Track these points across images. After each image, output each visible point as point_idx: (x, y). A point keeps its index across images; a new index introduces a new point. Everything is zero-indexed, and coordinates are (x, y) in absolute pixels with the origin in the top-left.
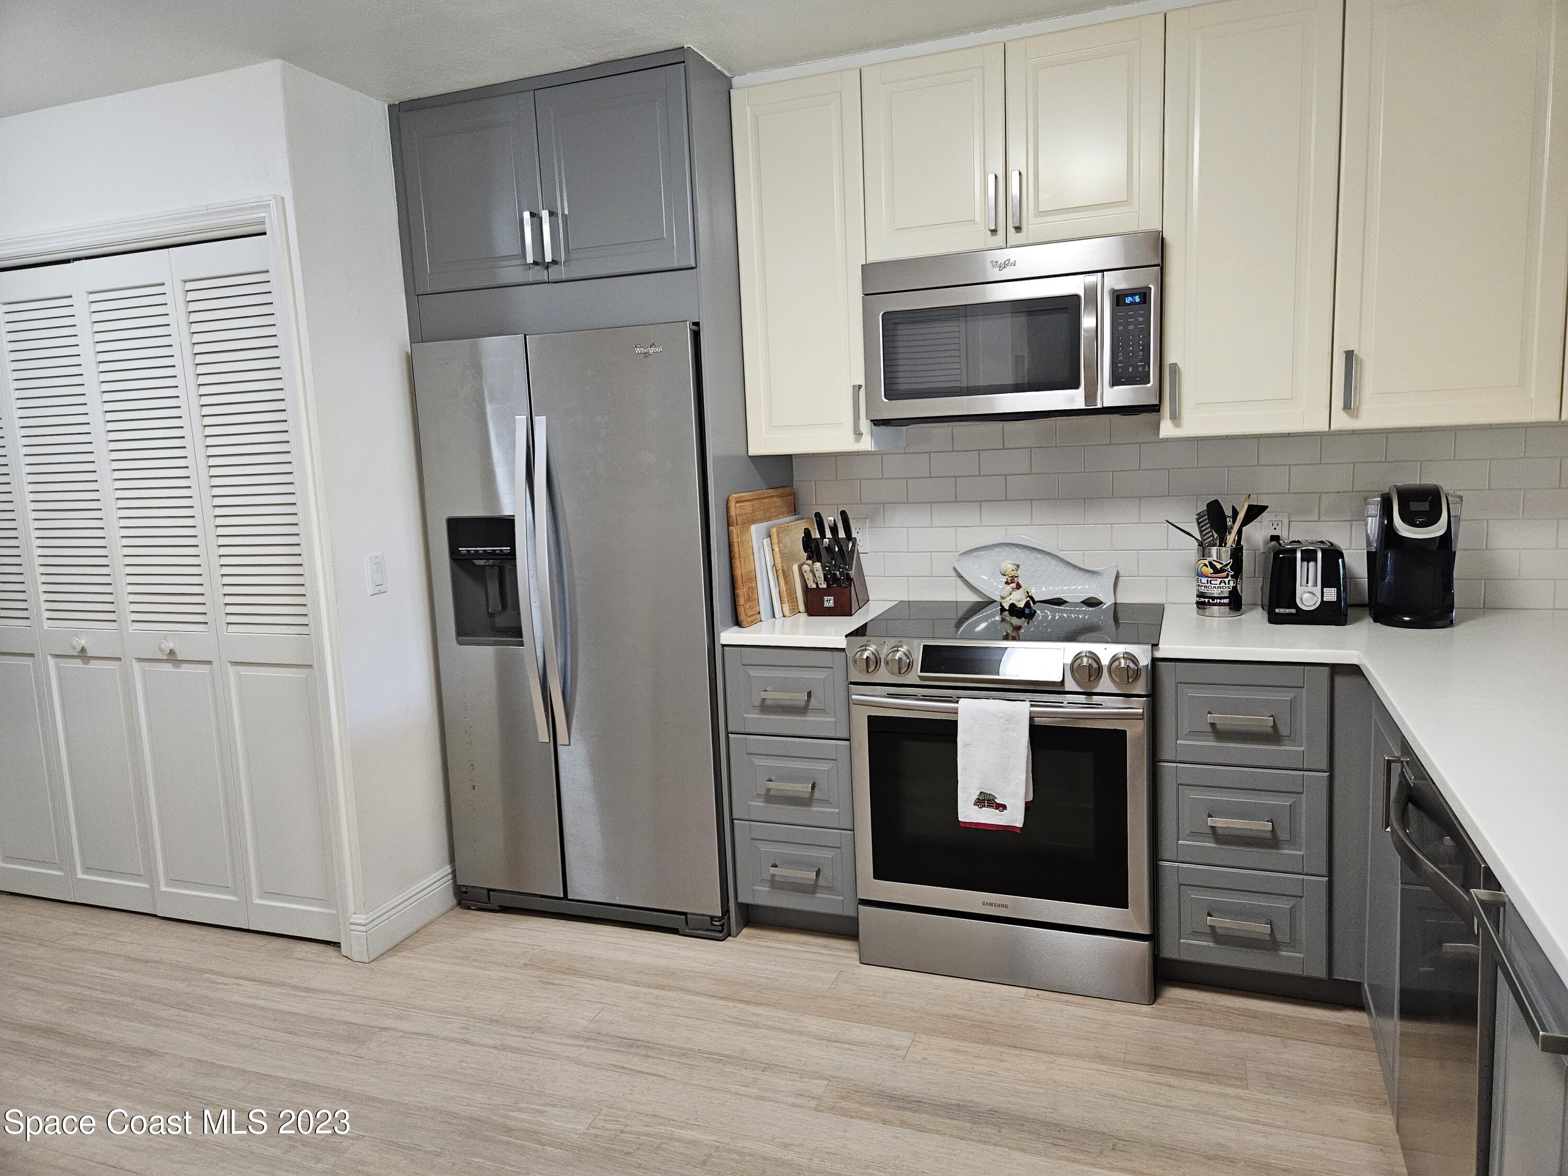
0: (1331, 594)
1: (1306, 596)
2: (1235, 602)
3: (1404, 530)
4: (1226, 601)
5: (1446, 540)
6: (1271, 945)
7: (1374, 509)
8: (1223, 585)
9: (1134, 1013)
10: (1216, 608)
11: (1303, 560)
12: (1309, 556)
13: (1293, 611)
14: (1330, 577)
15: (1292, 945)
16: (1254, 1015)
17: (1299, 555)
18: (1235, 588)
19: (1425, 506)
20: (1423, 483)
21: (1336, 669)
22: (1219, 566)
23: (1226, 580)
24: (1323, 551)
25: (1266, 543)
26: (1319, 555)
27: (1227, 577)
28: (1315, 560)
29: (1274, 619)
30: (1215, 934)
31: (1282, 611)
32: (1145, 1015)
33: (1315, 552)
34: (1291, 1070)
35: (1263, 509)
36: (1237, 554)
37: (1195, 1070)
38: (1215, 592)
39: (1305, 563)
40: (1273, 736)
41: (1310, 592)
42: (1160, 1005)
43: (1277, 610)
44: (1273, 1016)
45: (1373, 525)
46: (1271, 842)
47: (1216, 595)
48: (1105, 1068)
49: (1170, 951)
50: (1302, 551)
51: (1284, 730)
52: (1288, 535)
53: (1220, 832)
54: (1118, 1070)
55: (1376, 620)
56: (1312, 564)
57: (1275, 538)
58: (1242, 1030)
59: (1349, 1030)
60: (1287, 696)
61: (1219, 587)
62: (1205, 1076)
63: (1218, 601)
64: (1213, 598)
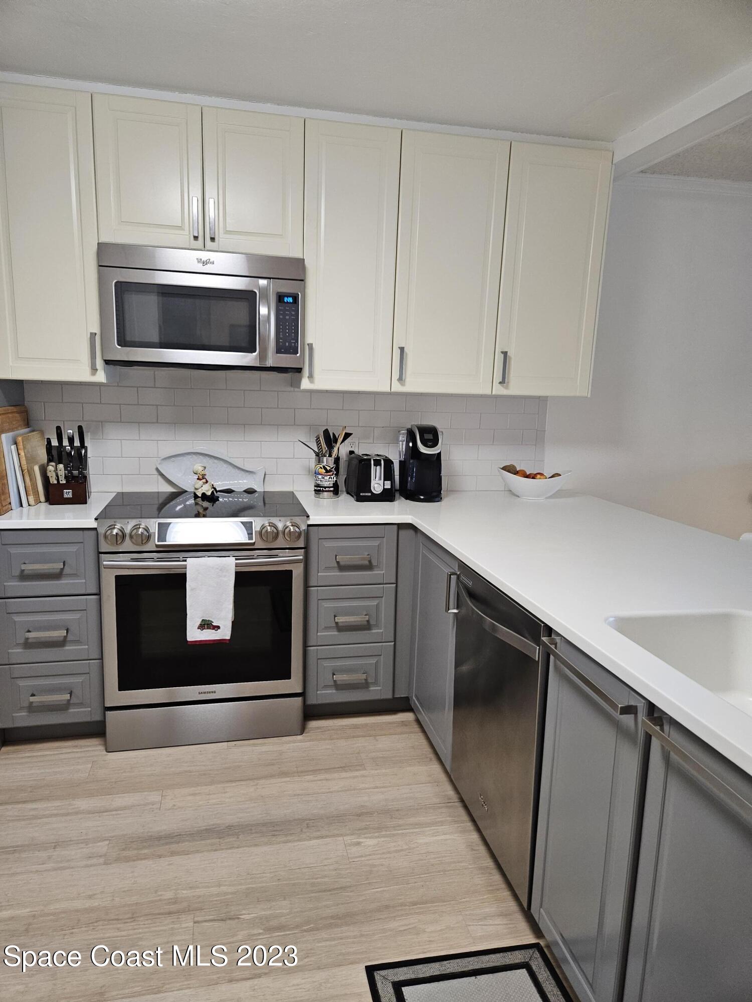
0: (388, 485)
1: (376, 485)
2: (336, 490)
3: (423, 449)
4: (332, 489)
5: (439, 454)
6: (365, 685)
7: (403, 438)
8: (330, 479)
9: (294, 742)
10: (325, 493)
11: (374, 465)
12: (377, 463)
13: (370, 494)
14: (388, 475)
15: (376, 683)
16: (356, 727)
17: (372, 462)
18: (336, 481)
19: (430, 437)
20: (422, 423)
21: (401, 526)
22: (328, 468)
23: (332, 477)
24: (384, 460)
25: (347, 456)
26: (382, 462)
27: (332, 475)
28: (380, 465)
29: (360, 499)
30: (338, 686)
31: (364, 494)
32: (301, 741)
33: (380, 460)
34: (384, 753)
35: (351, 434)
36: (337, 460)
37: (337, 766)
38: (326, 484)
39: (375, 467)
40: (369, 567)
41: (378, 484)
42: (307, 733)
43: (361, 494)
44: (366, 725)
45: (402, 446)
46: (367, 627)
47: (326, 486)
48: (288, 779)
49: (312, 700)
50: (374, 460)
51: (374, 563)
52: (360, 451)
53: (340, 624)
54: (296, 779)
55: (406, 499)
56: (378, 467)
57: (352, 452)
58: (354, 737)
59: (403, 724)
60: (376, 543)
61: (328, 481)
62: (343, 768)
63: (328, 489)
64: (325, 488)
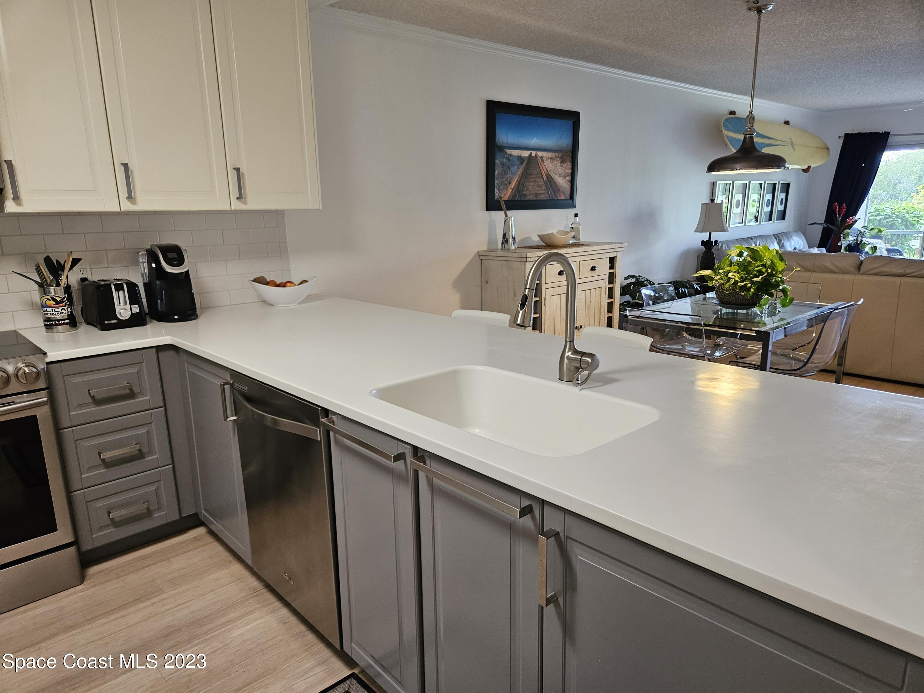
0: (136, 309)
1: (122, 311)
2: (73, 322)
3: (169, 269)
4: (68, 321)
5: (187, 272)
6: (149, 513)
7: (143, 259)
8: (63, 311)
9: (75, 593)
10: (60, 327)
11: (116, 290)
12: (119, 288)
13: (116, 321)
14: (134, 298)
15: (159, 509)
16: (145, 557)
17: (113, 287)
18: (71, 312)
19: (174, 255)
20: (162, 243)
21: (159, 349)
22: (59, 299)
23: (65, 308)
24: (126, 284)
25: (78, 283)
26: (125, 286)
27: (65, 306)
28: (123, 290)
29: (105, 328)
30: (115, 524)
31: (109, 322)
32: (83, 590)
33: (122, 285)
34: (181, 572)
35: (80, 260)
36: (68, 289)
37: (131, 600)
38: (58, 317)
39: (117, 292)
40: (132, 395)
41: (123, 309)
42: (87, 581)
43: (106, 322)
44: (156, 552)
45: (144, 267)
46: (140, 455)
47: (59, 319)
48: (76, 631)
49: (87, 546)
50: (114, 285)
51: (136, 390)
52: (95, 276)
53: (107, 460)
54: (87, 627)
55: (159, 321)
56: (121, 292)
57: (83, 280)
58: (144, 567)
59: (196, 539)
60: (134, 370)
61: (61, 313)
62: (139, 600)
63: (62, 322)
64: (59, 321)
